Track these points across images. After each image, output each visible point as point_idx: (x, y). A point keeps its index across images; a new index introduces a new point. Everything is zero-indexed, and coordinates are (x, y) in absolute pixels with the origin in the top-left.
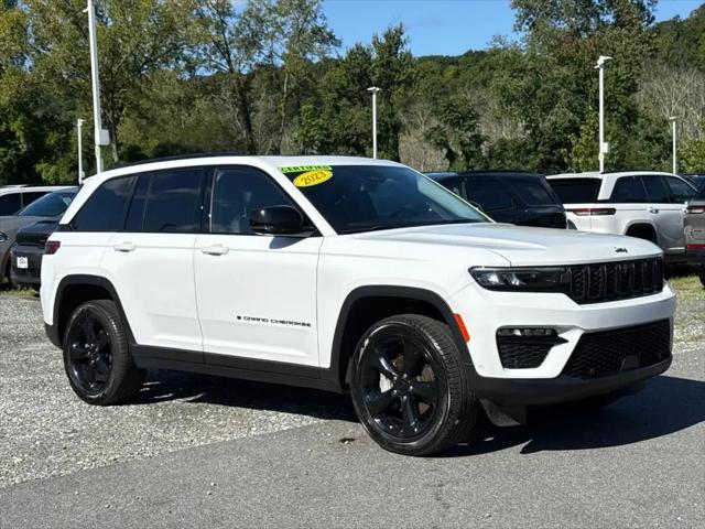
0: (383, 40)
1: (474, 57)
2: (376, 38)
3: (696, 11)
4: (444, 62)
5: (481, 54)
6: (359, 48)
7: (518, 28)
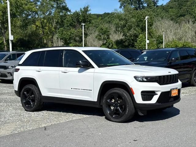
0: (83, 10)
1: (106, 14)
2: (81, 9)
3: (168, 3)
4: (98, 16)
5: (108, 14)
6: (76, 12)
7: (121, 7)
